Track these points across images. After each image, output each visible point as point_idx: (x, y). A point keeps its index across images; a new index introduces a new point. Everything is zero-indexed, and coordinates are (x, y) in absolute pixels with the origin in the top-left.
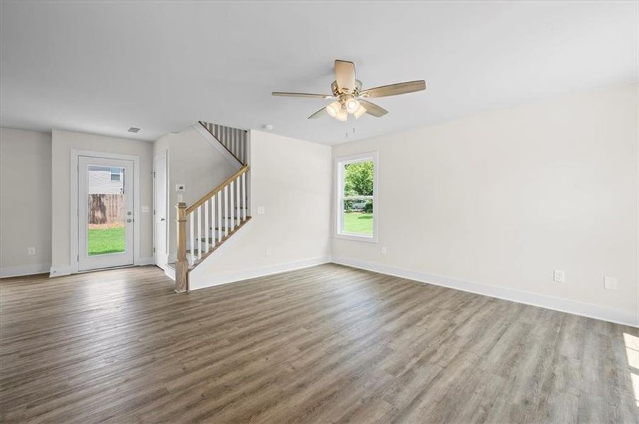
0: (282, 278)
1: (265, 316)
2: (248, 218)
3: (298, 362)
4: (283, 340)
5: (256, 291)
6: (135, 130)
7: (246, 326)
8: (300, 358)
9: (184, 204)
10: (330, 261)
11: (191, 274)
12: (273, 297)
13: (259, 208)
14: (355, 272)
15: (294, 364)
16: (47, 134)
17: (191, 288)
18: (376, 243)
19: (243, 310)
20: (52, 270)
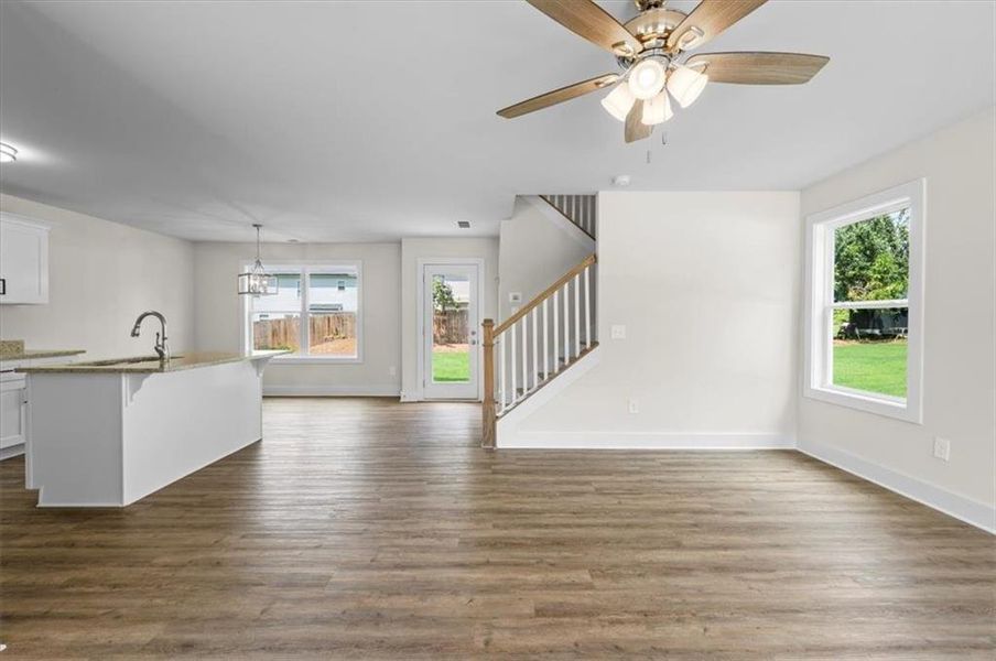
0: (653, 460)
1: (551, 521)
2: (594, 344)
3: (507, 634)
4: (529, 578)
5: (583, 473)
6: (464, 224)
7: (506, 528)
8: (516, 630)
9: (491, 321)
10: (792, 446)
11: (498, 423)
12: (600, 492)
13: (614, 328)
14: (842, 487)
15: (496, 635)
16: (398, 243)
17: (500, 445)
18: (919, 425)
19: (529, 500)
20: (402, 394)
